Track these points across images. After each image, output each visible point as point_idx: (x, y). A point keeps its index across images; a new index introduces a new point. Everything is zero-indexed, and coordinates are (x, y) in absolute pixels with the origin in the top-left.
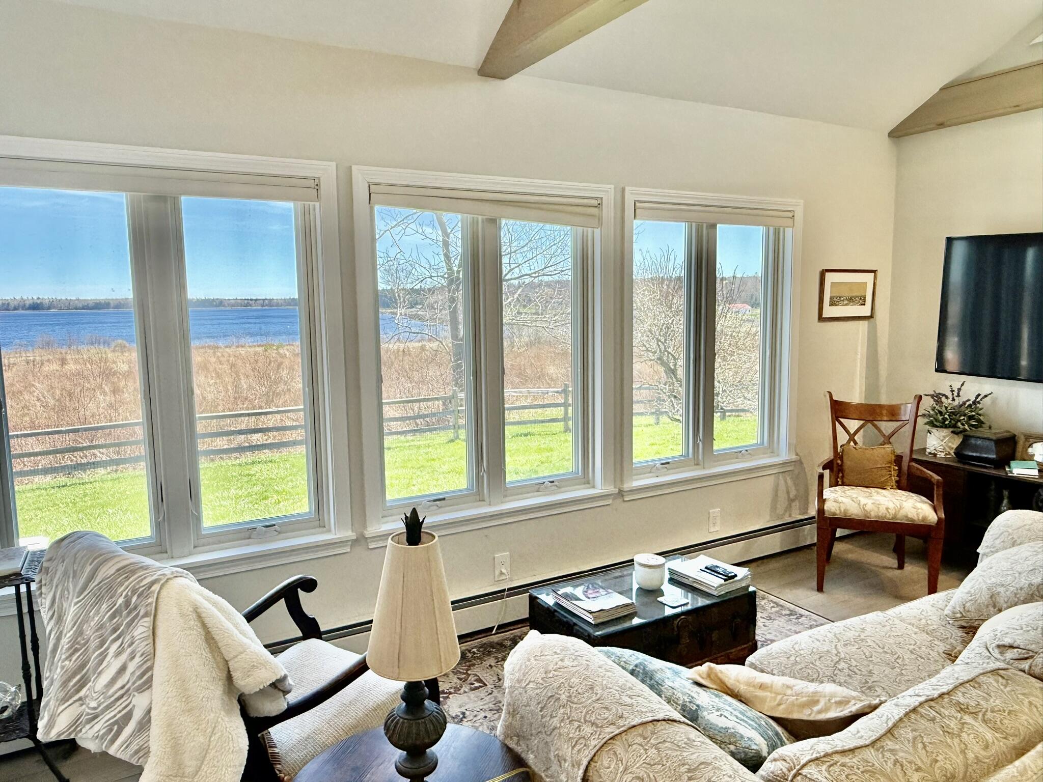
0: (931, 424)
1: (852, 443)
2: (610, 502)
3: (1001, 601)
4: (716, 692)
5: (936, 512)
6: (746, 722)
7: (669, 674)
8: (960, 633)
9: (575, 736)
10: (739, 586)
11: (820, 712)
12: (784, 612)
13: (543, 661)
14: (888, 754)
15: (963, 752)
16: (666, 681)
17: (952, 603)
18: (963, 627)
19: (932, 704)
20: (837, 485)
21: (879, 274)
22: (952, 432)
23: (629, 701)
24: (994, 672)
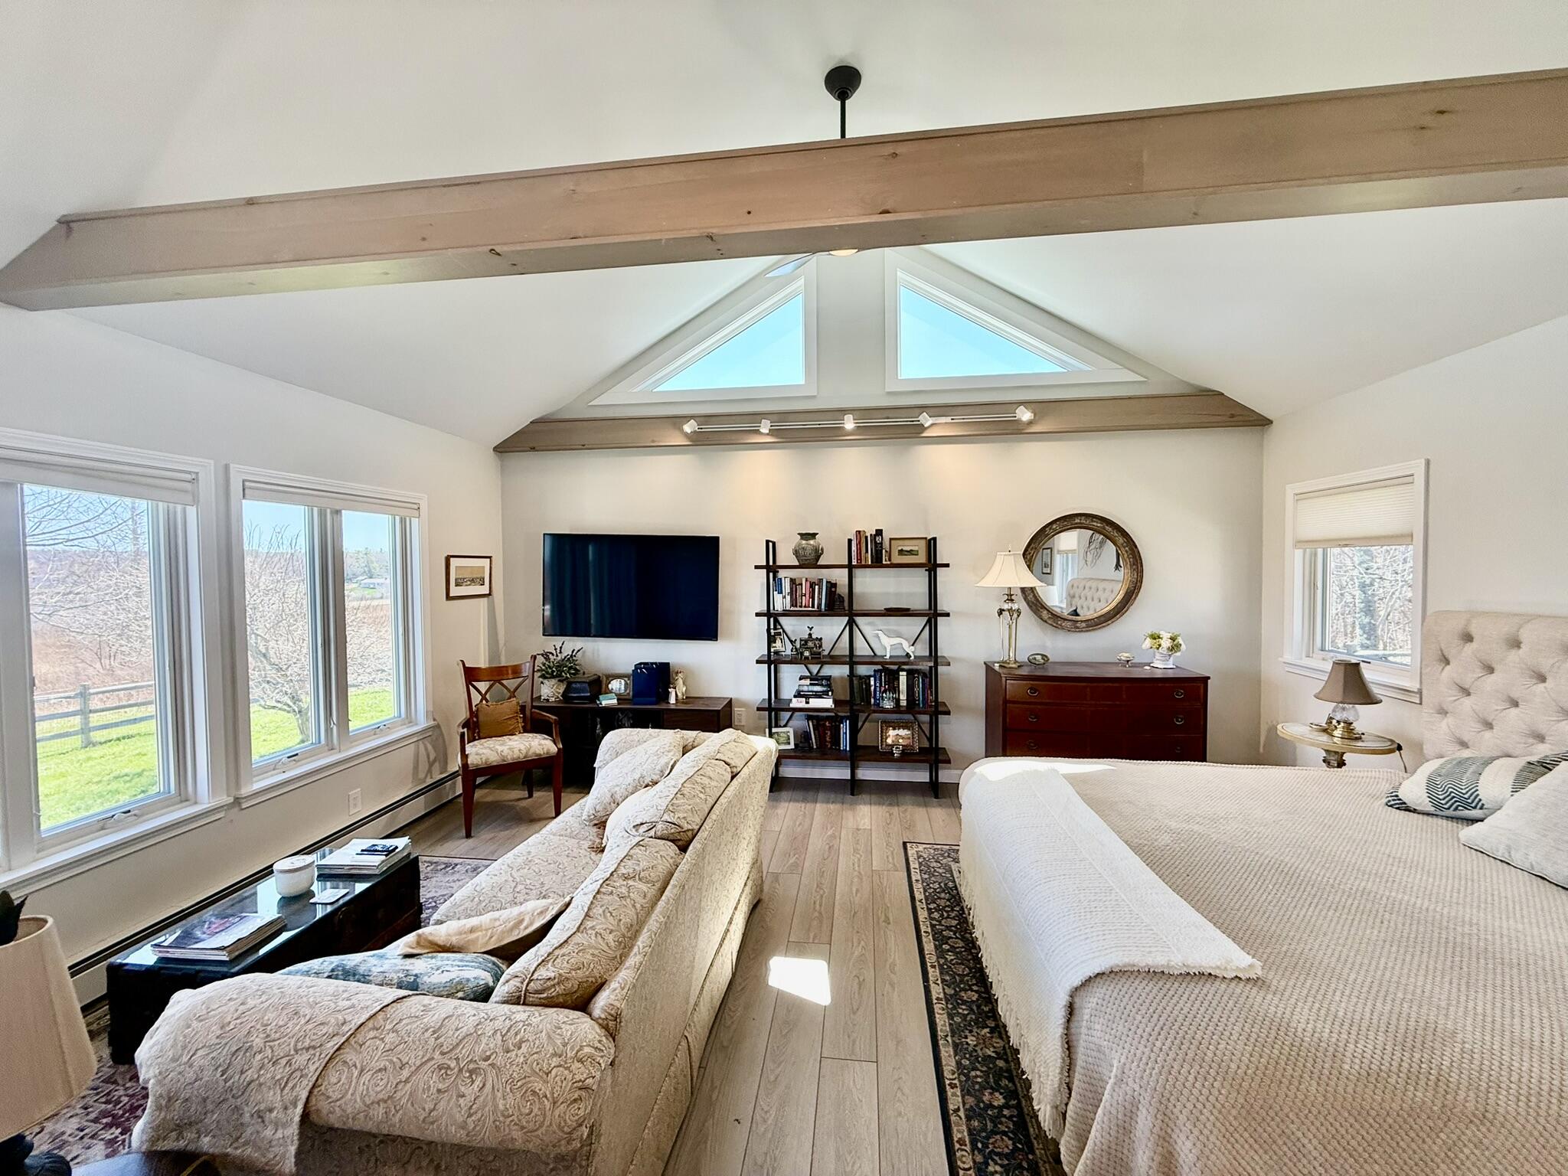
0: (543, 677)
1: (484, 702)
2: (221, 815)
3: (618, 797)
4: (430, 955)
5: (555, 744)
6: (466, 966)
7: (374, 961)
8: (595, 829)
9: (284, 1074)
10: (400, 856)
11: (526, 928)
12: (439, 868)
13: (214, 1016)
14: (590, 932)
15: (634, 906)
16: (373, 969)
17: (586, 809)
18: (596, 825)
19: (608, 882)
20: (474, 740)
21: (493, 559)
22: (559, 681)
23: (348, 1003)
24: (638, 844)
